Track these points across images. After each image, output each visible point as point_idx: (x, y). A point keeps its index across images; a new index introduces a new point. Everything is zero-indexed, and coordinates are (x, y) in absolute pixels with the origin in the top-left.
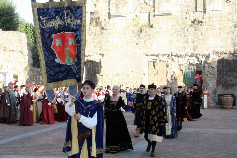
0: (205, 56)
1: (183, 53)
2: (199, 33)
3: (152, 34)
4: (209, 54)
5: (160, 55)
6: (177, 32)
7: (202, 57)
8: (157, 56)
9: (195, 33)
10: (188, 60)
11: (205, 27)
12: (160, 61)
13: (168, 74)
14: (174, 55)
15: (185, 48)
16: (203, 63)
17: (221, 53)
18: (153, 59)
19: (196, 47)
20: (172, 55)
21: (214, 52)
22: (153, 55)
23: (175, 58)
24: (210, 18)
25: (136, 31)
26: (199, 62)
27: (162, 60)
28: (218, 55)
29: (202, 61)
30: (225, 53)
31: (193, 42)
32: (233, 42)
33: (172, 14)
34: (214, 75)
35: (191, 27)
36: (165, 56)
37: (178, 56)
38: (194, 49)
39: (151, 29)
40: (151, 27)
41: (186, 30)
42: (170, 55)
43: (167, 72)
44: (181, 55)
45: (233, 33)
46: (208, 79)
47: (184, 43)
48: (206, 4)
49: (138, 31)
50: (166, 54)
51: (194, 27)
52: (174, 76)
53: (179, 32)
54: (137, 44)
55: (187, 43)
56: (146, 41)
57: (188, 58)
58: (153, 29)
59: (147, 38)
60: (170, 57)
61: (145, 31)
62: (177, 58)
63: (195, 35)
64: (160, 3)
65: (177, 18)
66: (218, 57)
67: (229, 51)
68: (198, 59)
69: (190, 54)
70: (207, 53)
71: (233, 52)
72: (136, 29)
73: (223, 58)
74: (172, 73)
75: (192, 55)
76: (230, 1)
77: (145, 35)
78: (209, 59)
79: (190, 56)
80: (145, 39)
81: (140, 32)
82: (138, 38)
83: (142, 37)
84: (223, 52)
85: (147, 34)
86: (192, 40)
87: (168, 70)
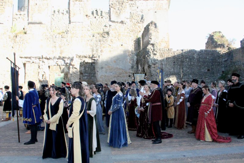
0: (70, 59)
1: (52, 57)
2: (65, 40)
3: (26, 40)
4: (73, 58)
5: (32, 57)
6: (47, 38)
7: (68, 60)
8: (30, 58)
9: (62, 40)
10: (57, 62)
11: (69, 35)
12: (33, 62)
13: (39, 74)
14: (44, 58)
15: (53, 51)
16: (68, 65)
17: (82, 57)
18: (27, 61)
19: (62, 51)
20: (42, 58)
21: (77, 55)
22: (26, 58)
23: (45, 60)
24: (74, 28)
25: (12, 36)
26: (66, 64)
27: (34, 62)
28: (80, 58)
29: (67, 63)
30: (86, 57)
31: (60, 47)
32: (92, 48)
33: (43, 23)
34: (77, 75)
35: (59, 35)
36: (37, 59)
37: (48, 59)
38: (61, 53)
39: (25, 35)
40: (25, 33)
41: (54, 37)
42: (41, 58)
43: (39, 72)
44: (50, 57)
45: (92, 41)
46: (72, 78)
47: (53, 47)
48: (70, 17)
49: (14, 36)
50: (38, 57)
51: (61, 35)
52: (44, 76)
53: (49, 39)
54: (12, 47)
55: (55, 47)
56: (20, 45)
57: (57, 60)
58: (26, 35)
59: (21, 42)
60: (41, 60)
61: (19, 36)
62: (46, 60)
63: (62, 41)
64: (33, 14)
65: (47, 27)
66: (81, 60)
67: (89, 55)
68: (65, 61)
69: (57, 57)
70: (71, 56)
71: (91, 56)
72: (12, 35)
73: (84, 61)
74: (43, 73)
75: (59, 58)
76: (89, 16)
77: (20, 40)
78: (73, 61)
79: (58, 59)
80: (19, 43)
81: (15, 37)
82: (13, 42)
83: (17, 42)
84: (84, 56)
85: (22, 39)
86: (59, 45)
87: (39, 70)
